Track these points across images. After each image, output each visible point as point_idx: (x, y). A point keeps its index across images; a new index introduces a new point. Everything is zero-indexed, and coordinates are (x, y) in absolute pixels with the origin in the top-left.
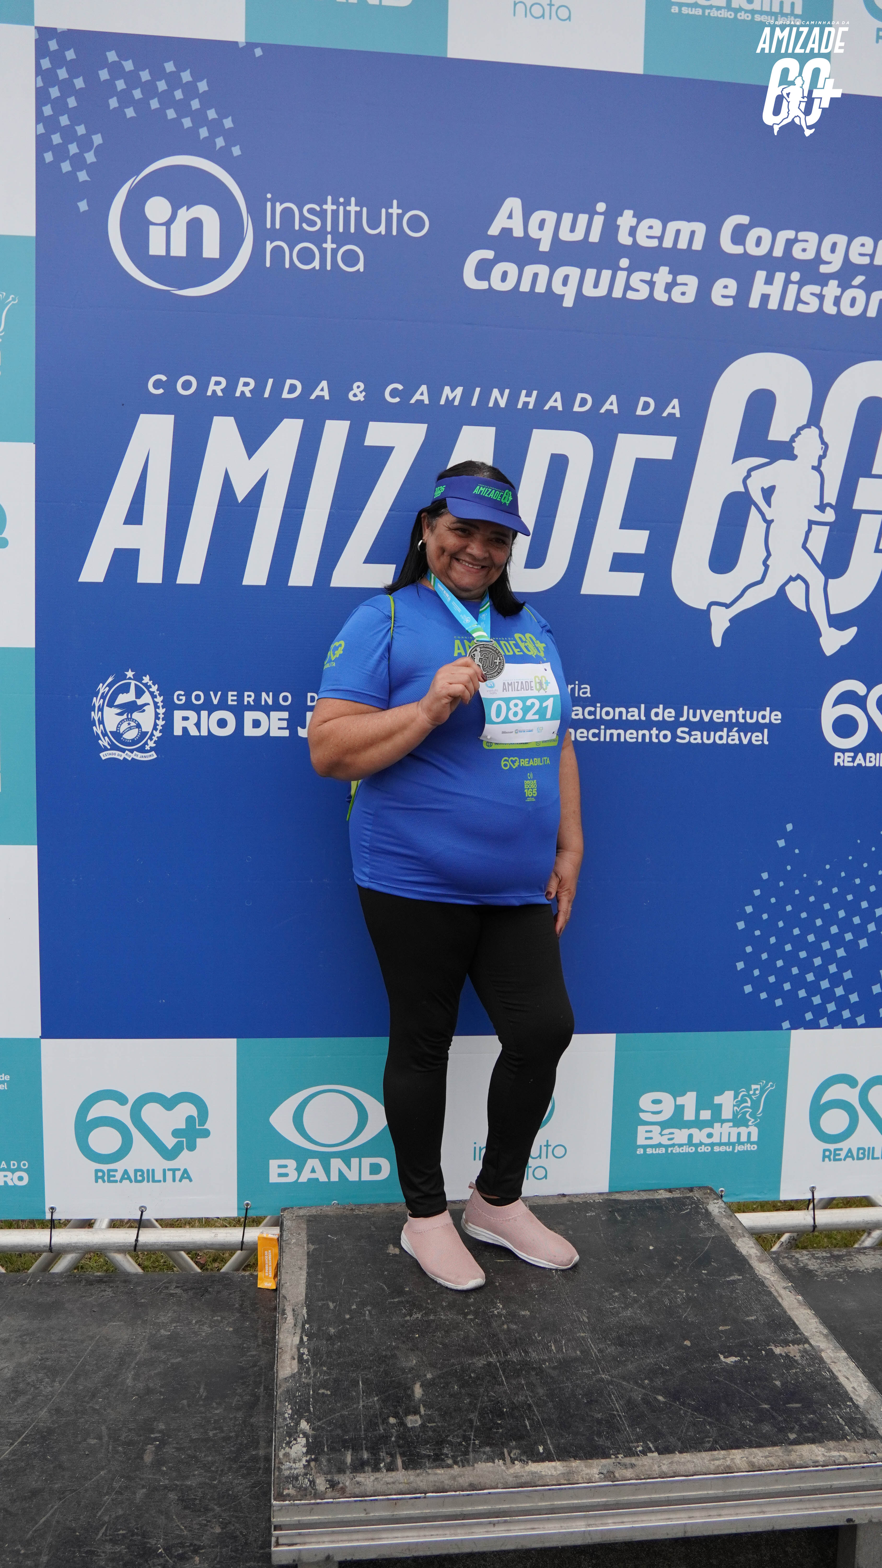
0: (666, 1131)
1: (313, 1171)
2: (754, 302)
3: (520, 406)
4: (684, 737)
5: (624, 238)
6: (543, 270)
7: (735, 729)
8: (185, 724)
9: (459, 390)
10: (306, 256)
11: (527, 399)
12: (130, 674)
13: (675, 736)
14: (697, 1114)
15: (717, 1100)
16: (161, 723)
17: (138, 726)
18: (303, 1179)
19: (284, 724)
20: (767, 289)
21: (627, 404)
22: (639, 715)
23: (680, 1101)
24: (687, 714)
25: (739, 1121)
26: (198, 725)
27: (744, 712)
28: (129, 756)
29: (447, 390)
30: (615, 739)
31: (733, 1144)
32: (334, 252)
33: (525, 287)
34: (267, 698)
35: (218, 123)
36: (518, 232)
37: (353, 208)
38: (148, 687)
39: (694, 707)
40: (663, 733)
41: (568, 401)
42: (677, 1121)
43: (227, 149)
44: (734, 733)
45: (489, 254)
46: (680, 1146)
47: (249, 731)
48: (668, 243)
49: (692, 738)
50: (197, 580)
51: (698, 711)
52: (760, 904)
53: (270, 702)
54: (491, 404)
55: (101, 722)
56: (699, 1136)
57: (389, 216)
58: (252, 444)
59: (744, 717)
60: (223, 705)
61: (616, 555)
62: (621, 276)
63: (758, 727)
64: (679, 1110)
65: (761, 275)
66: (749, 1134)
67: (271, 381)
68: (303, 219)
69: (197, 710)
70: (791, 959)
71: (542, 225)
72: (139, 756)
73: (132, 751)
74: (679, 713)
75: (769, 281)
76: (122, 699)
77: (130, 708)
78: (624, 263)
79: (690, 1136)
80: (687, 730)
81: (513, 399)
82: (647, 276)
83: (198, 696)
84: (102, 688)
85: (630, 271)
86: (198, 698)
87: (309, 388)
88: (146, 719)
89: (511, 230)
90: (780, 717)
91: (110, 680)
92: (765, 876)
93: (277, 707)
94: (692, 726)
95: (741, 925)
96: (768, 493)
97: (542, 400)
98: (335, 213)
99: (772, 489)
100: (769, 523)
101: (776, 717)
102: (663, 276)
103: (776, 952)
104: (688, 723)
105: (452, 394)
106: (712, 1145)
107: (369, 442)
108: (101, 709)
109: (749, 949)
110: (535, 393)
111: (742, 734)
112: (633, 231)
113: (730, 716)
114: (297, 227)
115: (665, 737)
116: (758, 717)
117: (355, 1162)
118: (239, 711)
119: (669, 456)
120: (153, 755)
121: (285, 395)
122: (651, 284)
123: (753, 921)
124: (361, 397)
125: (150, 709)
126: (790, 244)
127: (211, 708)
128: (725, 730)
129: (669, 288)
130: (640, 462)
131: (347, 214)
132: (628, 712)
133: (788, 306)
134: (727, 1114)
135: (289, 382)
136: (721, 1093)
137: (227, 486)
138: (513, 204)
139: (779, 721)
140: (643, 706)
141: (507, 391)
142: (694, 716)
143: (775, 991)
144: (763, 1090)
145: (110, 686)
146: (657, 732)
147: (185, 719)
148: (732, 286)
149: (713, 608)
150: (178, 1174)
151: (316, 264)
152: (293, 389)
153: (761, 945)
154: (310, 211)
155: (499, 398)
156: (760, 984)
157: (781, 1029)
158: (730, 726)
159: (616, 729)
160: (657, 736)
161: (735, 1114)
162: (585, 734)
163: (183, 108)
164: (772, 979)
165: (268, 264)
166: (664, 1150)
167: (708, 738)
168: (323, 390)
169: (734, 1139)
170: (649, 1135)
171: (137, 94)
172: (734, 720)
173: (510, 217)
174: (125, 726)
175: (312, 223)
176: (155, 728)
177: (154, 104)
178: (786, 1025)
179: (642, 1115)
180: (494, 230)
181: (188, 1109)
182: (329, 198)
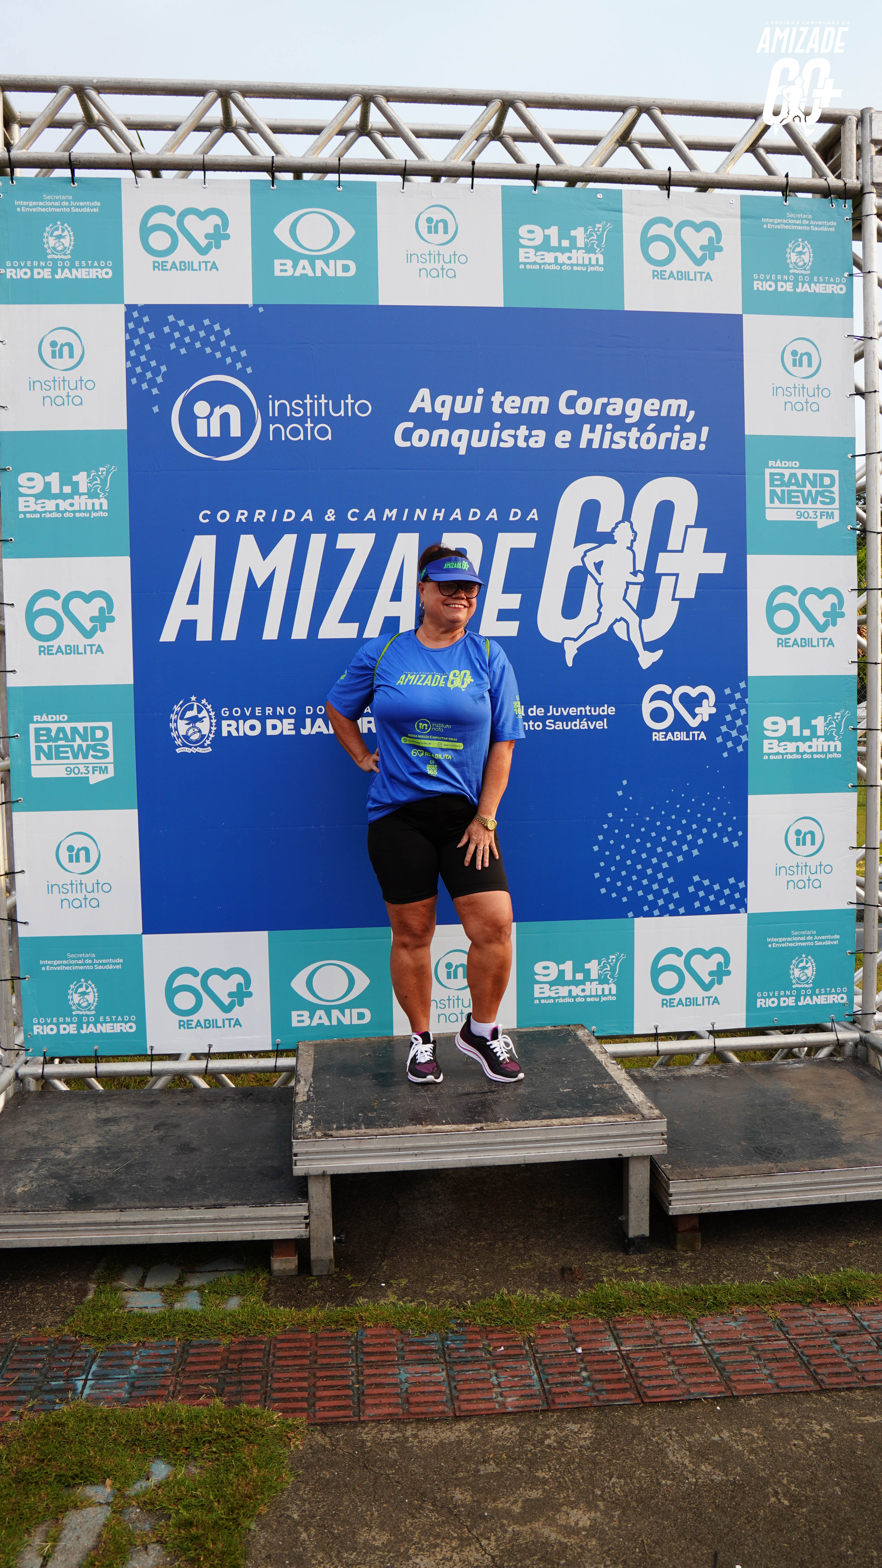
0: (553, 988)
1: (320, 1018)
2: (583, 445)
3: (434, 519)
4: (551, 726)
5: (496, 409)
6: (445, 433)
8: (229, 729)
9: (395, 511)
10: (295, 432)
11: (439, 515)
12: (193, 698)
13: (545, 725)
14: (574, 976)
15: (587, 966)
16: (214, 728)
17: (200, 731)
18: (314, 1024)
19: (292, 727)
20: (591, 436)
21: (503, 514)
23: (562, 967)
24: (552, 711)
25: (602, 980)
26: (237, 729)
28: (194, 750)
29: (387, 511)
31: (600, 996)
32: (312, 429)
33: (434, 444)
34: (280, 711)
35: (237, 354)
36: (428, 410)
37: (323, 401)
38: (205, 706)
41: (465, 514)
42: (560, 980)
43: (243, 370)
44: (584, 722)
45: (410, 425)
46: (564, 997)
47: (270, 732)
48: (525, 411)
50: (234, 638)
52: (608, 834)
53: (282, 713)
54: (415, 519)
55: (176, 729)
56: (576, 991)
57: (346, 405)
58: (265, 552)
59: (590, 711)
60: (253, 716)
61: (500, 610)
62: (496, 433)
63: (600, 718)
64: (562, 973)
65: (586, 427)
66: (610, 989)
67: (275, 511)
68: (292, 409)
69: (237, 719)
70: (632, 870)
71: (443, 404)
72: (201, 750)
73: (196, 747)
74: (547, 711)
75: (592, 430)
76: (189, 714)
77: (194, 720)
78: (497, 425)
79: (570, 991)
81: (429, 515)
82: (512, 432)
83: (237, 711)
84: (176, 708)
85: (501, 430)
86: (237, 712)
87: (299, 514)
88: (205, 727)
89: (423, 408)
91: (181, 702)
92: (610, 815)
93: (287, 716)
94: (556, 719)
95: (596, 848)
96: (598, 566)
97: (448, 515)
98: (312, 405)
99: (601, 563)
100: (600, 585)
101: (612, 711)
102: (523, 431)
103: (621, 865)
104: (553, 717)
105: (390, 514)
106: (585, 997)
107: (339, 546)
108: (176, 721)
109: (602, 864)
110: (443, 510)
112: (502, 405)
113: (581, 711)
114: (288, 415)
115: (538, 726)
116: (599, 711)
117: (347, 1011)
118: (263, 720)
119: (532, 545)
120: (209, 749)
121: (285, 520)
122: (515, 437)
123: (604, 845)
124: (333, 518)
125: (207, 720)
126: (604, 406)
127: (245, 718)
129: (527, 439)
130: (513, 550)
131: (320, 405)
133: (606, 445)
134: (594, 975)
135: (287, 511)
136: (589, 962)
137: (251, 578)
138: (425, 392)
141: (425, 510)
142: (557, 712)
143: (622, 892)
144: (617, 960)
145: (181, 706)
147: (229, 725)
148: (568, 435)
149: (566, 641)
150: (233, 1022)
151: (301, 437)
152: (289, 515)
153: (610, 861)
154: (297, 404)
155: (420, 514)
156: (611, 887)
157: (627, 917)
158: (581, 717)
160: (533, 726)
161: (600, 976)
163: (215, 347)
164: (619, 884)
165: (271, 439)
166: (552, 1001)
167: (567, 726)
168: (308, 515)
169: (600, 993)
170: (542, 990)
171: (187, 340)
173: (423, 400)
174: (191, 731)
175: (298, 412)
176: (210, 732)
177: (198, 345)
178: (631, 914)
179: (536, 977)
180: (413, 410)
181: (237, 979)
182: (308, 396)
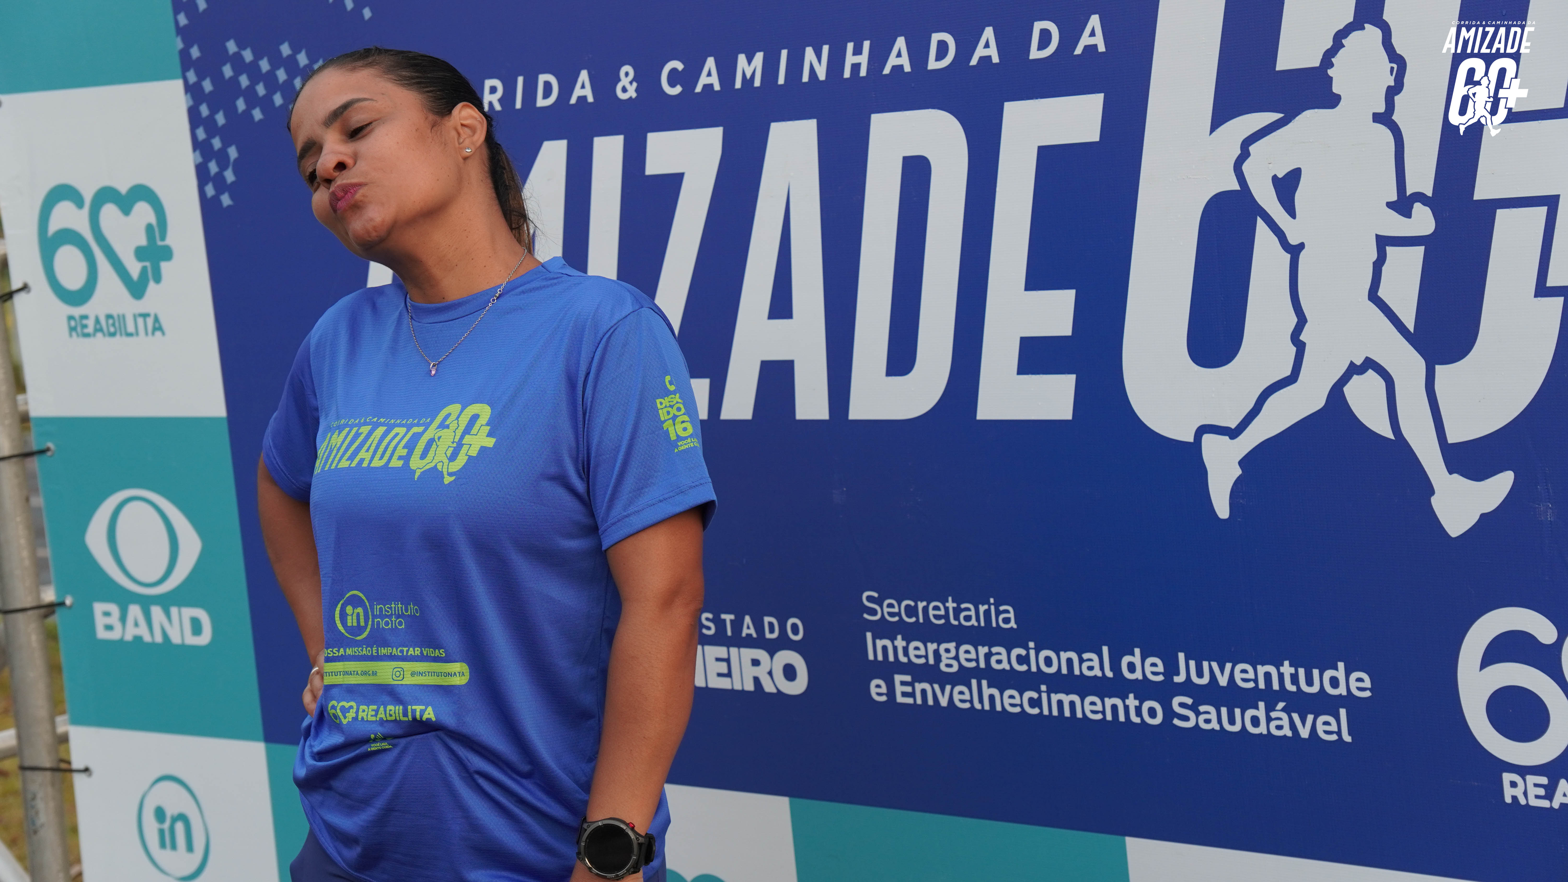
7: (1281, 705)
22: (1102, 668)
27: (1292, 670)
30: (1067, 713)
39: (1197, 656)
40: (1147, 705)
49: (1202, 718)
51: (1205, 664)
80: (1189, 701)
90: (1367, 684)
111: (1295, 717)
128: (1261, 705)
132: (1081, 661)
139: (1367, 694)
140: (1105, 649)
146: (1137, 703)
159: (1067, 694)
162: (1017, 701)
172: (1276, 686)
